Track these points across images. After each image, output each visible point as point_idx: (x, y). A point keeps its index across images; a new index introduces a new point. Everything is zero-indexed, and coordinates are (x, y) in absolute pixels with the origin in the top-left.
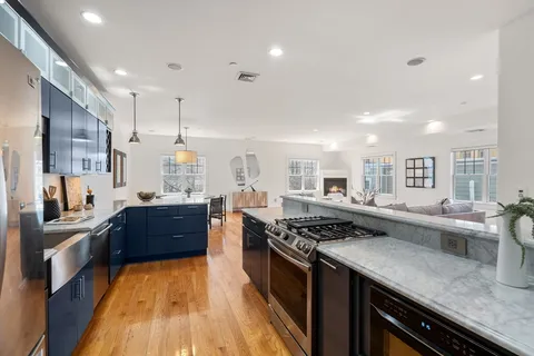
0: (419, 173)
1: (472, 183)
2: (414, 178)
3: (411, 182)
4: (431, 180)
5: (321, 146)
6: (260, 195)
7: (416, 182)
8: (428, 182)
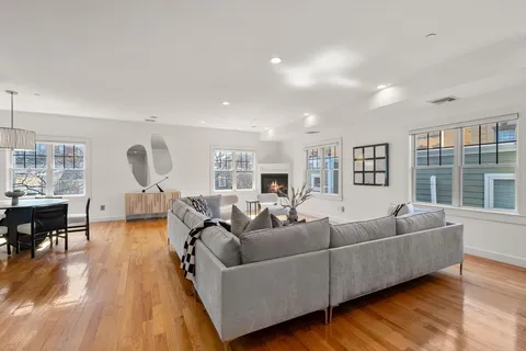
0: (369, 165)
1: (433, 179)
2: (363, 172)
3: (359, 178)
4: (383, 176)
5: (258, 133)
6: (169, 197)
7: (365, 179)
8: (380, 178)
